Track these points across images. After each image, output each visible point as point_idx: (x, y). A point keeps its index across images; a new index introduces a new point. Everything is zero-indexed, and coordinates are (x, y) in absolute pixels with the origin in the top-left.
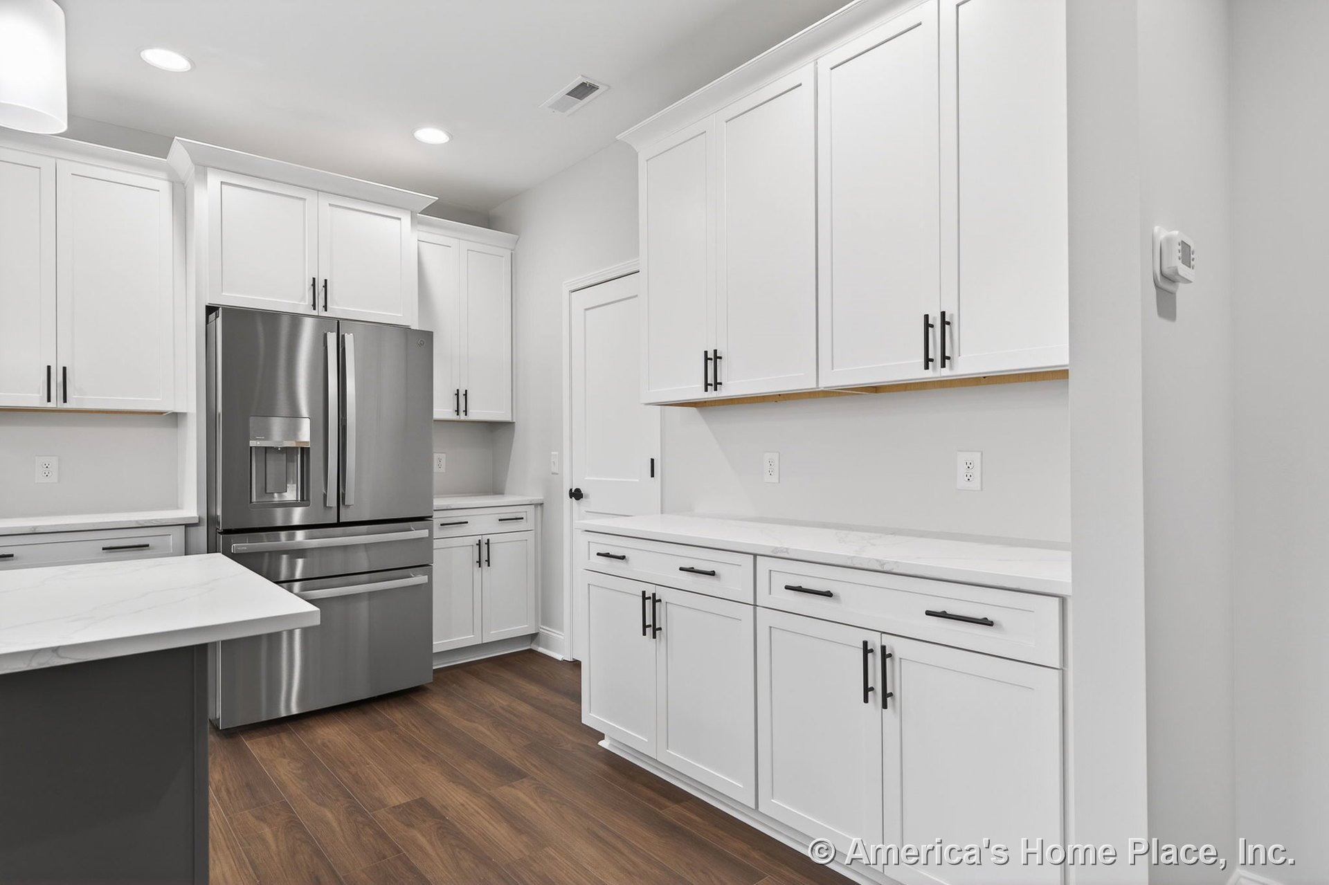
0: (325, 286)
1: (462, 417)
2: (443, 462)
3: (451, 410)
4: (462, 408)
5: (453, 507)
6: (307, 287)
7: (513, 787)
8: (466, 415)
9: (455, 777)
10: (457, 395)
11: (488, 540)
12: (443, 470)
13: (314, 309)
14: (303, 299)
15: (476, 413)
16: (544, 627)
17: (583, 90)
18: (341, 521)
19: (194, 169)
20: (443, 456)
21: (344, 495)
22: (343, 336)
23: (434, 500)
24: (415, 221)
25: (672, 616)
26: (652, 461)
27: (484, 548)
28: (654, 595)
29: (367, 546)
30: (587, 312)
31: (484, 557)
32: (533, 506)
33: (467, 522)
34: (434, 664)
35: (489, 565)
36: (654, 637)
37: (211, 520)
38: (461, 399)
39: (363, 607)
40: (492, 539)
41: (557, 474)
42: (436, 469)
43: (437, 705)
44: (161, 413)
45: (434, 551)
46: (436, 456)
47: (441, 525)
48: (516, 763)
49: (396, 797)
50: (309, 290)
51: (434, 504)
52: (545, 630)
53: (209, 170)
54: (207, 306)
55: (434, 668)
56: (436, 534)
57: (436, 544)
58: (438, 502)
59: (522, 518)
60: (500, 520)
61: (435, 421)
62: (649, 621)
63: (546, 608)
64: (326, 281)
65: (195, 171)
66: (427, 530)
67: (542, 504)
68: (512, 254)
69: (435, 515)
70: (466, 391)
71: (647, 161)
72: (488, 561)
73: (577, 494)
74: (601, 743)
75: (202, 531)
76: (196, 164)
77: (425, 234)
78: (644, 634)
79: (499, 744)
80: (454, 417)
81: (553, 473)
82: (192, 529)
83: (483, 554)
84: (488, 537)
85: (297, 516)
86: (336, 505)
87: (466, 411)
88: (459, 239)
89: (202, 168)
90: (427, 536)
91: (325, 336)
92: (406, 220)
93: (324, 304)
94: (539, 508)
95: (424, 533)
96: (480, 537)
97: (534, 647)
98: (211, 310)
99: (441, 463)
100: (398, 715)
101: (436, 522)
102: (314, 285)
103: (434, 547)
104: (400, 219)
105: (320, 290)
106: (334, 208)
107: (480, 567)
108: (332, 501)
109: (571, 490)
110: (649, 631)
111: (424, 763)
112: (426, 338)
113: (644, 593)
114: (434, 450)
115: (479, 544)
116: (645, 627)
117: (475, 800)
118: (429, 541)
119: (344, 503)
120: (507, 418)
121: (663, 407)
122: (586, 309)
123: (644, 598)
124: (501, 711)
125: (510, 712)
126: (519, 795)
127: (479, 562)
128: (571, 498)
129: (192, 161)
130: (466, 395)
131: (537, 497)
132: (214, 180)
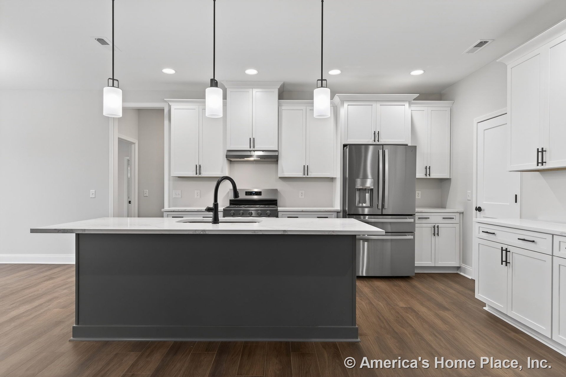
0: (378, 133)
1: (428, 177)
2: (420, 195)
3: (423, 174)
4: (428, 173)
5: (423, 212)
6: (372, 134)
7: (445, 312)
8: (429, 176)
9: (422, 304)
10: (426, 168)
11: (438, 226)
12: (420, 197)
13: (375, 142)
14: (371, 139)
15: (434, 175)
16: (463, 264)
17: (481, 44)
18: (383, 214)
19: (340, 103)
20: (420, 192)
21: (384, 205)
22: (385, 151)
23: (416, 209)
24: (410, 104)
25: (514, 258)
26: (516, 196)
27: (436, 229)
28: (506, 249)
29: (390, 223)
30: (485, 131)
31: (436, 232)
32: (459, 214)
33: (429, 218)
34: (415, 270)
35: (438, 236)
36: (506, 265)
37: (344, 211)
38: (428, 169)
39: (389, 244)
40: (440, 225)
41: (470, 200)
42: (417, 197)
43: (416, 283)
44: (329, 178)
45: (416, 228)
46: (417, 192)
47: (419, 218)
48: (447, 306)
49: (402, 304)
50: (373, 135)
51: (416, 210)
52: (463, 266)
53: (344, 102)
54: (343, 145)
55: (415, 272)
56: (417, 221)
57: (417, 225)
58: (417, 210)
59: (453, 218)
60: (443, 218)
61: (417, 178)
62: (504, 259)
63: (464, 256)
64: (379, 132)
65: (341, 103)
66: (413, 219)
67: (463, 213)
68: (451, 109)
69: (416, 214)
70: (430, 167)
71: (511, 68)
72: (438, 234)
73: (479, 209)
74: (484, 308)
75: (341, 214)
76: (341, 101)
77: (414, 107)
78: (502, 264)
79: (440, 299)
80: (424, 177)
81: (468, 200)
82: (339, 213)
83: (436, 231)
84: (438, 224)
85: (366, 211)
86: (381, 208)
87: (429, 175)
88: (428, 107)
89: (342, 102)
90: (413, 221)
91: (379, 151)
92: (407, 105)
93: (378, 140)
94: (461, 215)
95: (412, 220)
96: (434, 224)
97: (459, 272)
98: (345, 146)
99: (419, 195)
100: (402, 283)
101: (417, 218)
102: (375, 134)
103: (416, 226)
104: (404, 105)
105: (377, 135)
106: (381, 106)
107: (434, 236)
108: (380, 207)
109: (476, 207)
110: (504, 263)
111: (411, 298)
112: (414, 149)
113: (502, 248)
114: (416, 190)
115: (434, 227)
116: (502, 261)
117: (429, 312)
118: (414, 223)
119: (384, 208)
120: (449, 177)
121: (522, 172)
122: (485, 130)
123: (502, 250)
124: (441, 290)
125: (445, 291)
126: (447, 315)
127: (434, 234)
128: (476, 211)
129: (340, 100)
130: (430, 168)
131: (461, 210)
132: (346, 105)
